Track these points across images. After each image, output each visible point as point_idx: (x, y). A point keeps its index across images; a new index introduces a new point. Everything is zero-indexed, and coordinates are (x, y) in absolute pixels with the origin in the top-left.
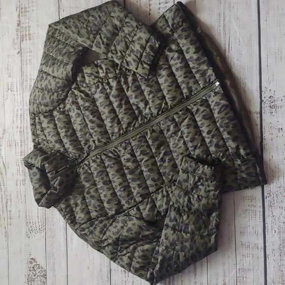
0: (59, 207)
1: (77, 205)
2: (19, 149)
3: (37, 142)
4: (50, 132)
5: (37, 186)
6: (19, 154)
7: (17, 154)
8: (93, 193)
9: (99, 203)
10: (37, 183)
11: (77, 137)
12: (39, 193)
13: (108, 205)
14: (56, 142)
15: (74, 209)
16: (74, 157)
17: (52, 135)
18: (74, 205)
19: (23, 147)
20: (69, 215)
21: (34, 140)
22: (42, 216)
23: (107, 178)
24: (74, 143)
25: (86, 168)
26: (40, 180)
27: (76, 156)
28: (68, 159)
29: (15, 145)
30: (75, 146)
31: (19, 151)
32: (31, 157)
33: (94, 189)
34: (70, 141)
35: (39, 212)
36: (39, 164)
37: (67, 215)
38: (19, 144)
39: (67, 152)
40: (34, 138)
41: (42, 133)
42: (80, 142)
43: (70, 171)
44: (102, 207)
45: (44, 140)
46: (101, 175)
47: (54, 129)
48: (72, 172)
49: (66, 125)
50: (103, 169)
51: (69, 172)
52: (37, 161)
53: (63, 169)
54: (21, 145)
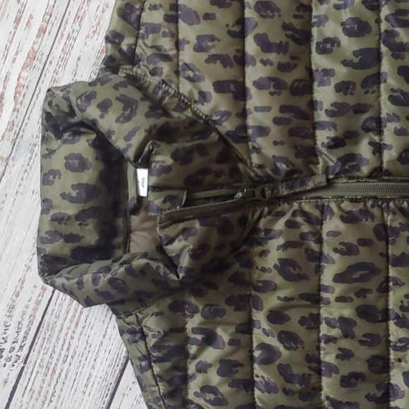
0: (132, 319)
1: (210, 339)
2: (27, 39)
3: (124, 47)
4: (212, 38)
5: (71, 210)
6: (22, 58)
7: (11, 55)
8: (294, 326)
9: (307, 371)
10: (72, 200)
11: (313, 105)
12: (69, 238)
13: (344, 390)
14: (220, 87)
15: (193, 349)
16: (268, 170)
17: (213, 51)
18: (199, 337)
19: (48, 40)
20: (168, 365)
21: (113, 38)
22: (29, 311)
23: (378, 298)
24: (296, 123)
25: (306, 228)
26: (89, 192)
27: (276, 170)
28: (241, 166)
29: (18, 21)
30: (292, 133)
31: (26, 50)
32: (99, 99)
33: (306, 312)
34: (283, 109)
35: (24, 295)
36: (136, 141)
37: (159, 360)
38: (37, 23)
39: (246, 139)
40: (119, 29)
41: (166, 28)
42: (314, 128)
43: (238, 214)
44: (314, 389)
45: (166, 58)
46: (362, 279)
47: (230, 33)
48: (243, 221)
49: (292, 44)
50: (379, 263)
51: (233, 217)
52: (128, 126)
53: (215, 198)
54: (42, 31)
